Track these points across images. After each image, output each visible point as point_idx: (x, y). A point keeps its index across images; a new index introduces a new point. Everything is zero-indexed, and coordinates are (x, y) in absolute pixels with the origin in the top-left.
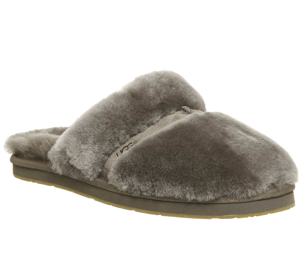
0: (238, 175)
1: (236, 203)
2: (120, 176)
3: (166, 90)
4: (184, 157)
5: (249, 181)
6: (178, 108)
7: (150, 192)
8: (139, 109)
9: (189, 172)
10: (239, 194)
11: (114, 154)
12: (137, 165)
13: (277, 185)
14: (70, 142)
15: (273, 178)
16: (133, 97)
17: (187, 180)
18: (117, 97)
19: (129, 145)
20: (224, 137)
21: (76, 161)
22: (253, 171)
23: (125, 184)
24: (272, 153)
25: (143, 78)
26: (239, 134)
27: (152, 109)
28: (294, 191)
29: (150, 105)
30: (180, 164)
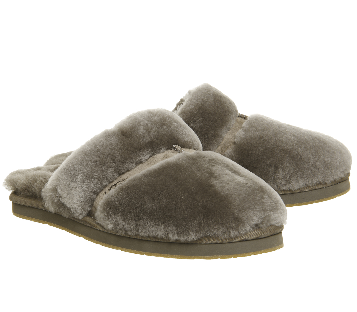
0: (220, 216)
1: (219, 243)
2: (106, 214)
3: (157, 128)
4: (168, 196)
5: (232, 222)
6: (169, 147)
7: (134, 231)
8: (128, 147)
9: (172, 211)
10: (221, 235)
11: (102, 193)
12: (122, 204)
13: (261, 226)
14: (61, 180)
15: (257, 219)
16: (123, 135)
17: (170, 219)
18: (108, 135)
19: (117, 183)
20: (210, 176)
21: (66, 199)
22: (236, 211)
23: (110, 223)
24: (258, 194)
25: (135, 116)
26: (226, 174)
27: (141, 148)
28: (282, 232)
29: (139, 143)
30: (163, 204)
